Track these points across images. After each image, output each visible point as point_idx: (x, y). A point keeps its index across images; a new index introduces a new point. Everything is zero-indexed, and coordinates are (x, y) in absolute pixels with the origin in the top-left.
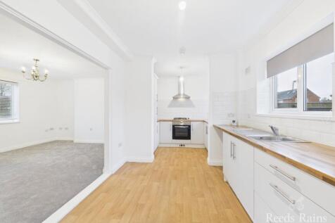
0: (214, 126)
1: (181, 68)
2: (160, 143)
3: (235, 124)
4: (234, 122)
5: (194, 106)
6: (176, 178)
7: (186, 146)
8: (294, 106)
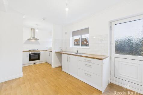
0: (55, 52)
1: (37, 25)
2: (23, 65)
3: (62, 51)
4: (62, 50)
5: (39, 44)
6: (44, 78)
7: (37, 63)
8: (79, 45)
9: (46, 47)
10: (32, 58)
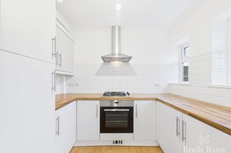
9: (156, 85)
10: (108, 123)
